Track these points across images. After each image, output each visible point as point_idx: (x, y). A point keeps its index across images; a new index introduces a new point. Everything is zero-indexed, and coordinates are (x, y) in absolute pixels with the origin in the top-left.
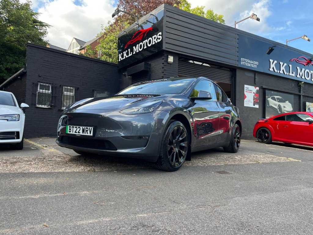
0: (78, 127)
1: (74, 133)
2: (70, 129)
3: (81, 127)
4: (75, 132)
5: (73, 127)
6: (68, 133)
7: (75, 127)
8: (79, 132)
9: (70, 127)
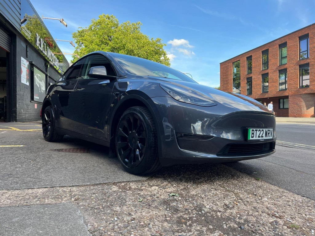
0: (261, 130)
1: (257, 138)
2: (252, 134)
3: (264, 130)
4: (259, 137)
5: (256, 130)
6: (251, 139)
7: (258, 130)
8: (262, 137)
9: (252, 130)
